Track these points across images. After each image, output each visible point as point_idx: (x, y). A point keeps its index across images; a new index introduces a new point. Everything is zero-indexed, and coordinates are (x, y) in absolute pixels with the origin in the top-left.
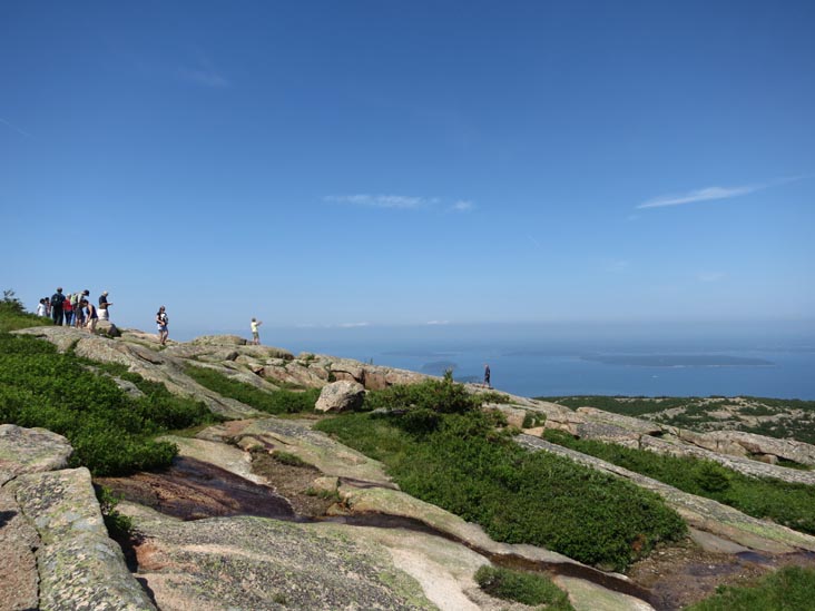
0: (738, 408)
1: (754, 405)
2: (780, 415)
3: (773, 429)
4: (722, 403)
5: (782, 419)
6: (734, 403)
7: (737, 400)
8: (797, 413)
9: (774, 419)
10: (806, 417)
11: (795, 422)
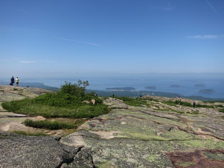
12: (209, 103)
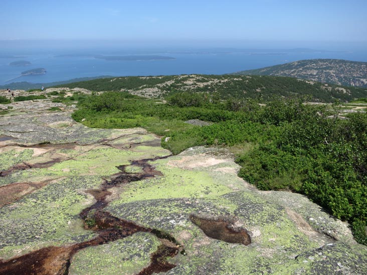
0: (194, 79)
1: (200, 78)
2: (211, 82)
3: (209, 88)
4: (187, 77)
5: (212, 83)
6: (192, 78)
7: (193, 76)
8: (216, 81)
9: (209, 83)
10: (220, 82)
11: (216, 84)
12: (36, 92)
